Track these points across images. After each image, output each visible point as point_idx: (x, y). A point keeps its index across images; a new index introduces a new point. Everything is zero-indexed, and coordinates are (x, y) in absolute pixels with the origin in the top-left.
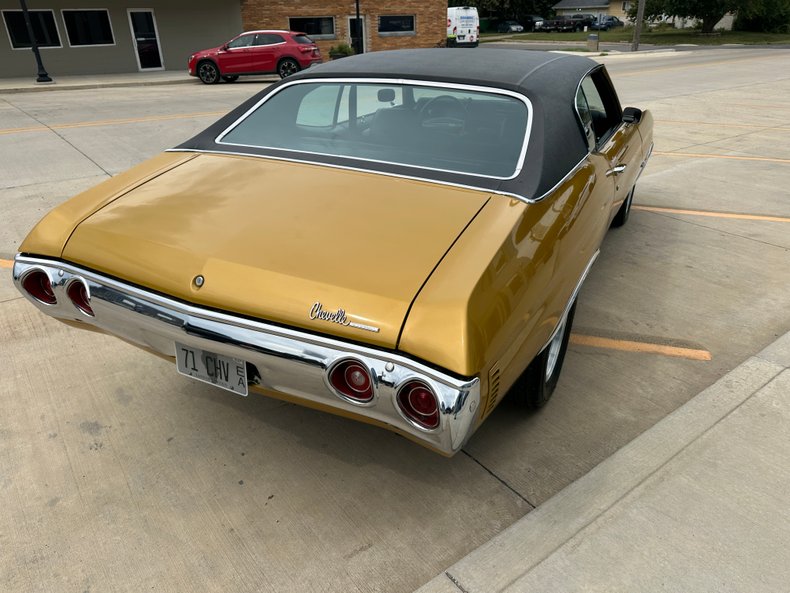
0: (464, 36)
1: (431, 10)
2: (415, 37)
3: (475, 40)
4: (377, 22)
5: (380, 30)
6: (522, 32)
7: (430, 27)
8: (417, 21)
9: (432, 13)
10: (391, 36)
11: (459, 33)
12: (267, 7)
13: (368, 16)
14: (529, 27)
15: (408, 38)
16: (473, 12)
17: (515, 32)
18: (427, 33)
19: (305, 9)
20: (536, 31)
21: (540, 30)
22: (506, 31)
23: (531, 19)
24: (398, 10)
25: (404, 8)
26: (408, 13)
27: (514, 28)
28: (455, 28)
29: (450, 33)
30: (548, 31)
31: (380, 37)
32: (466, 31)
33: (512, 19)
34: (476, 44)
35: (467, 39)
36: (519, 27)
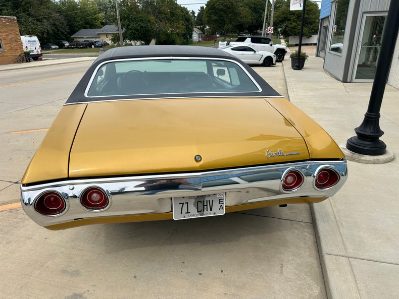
0: (33, 51)
1: (10, 37)
2: (4, 52)
3: (40, 53)
6: (58, 49)
7: (12, 46)
8: (3, 45)
9: (10, 39)
14: (61, 46)
16: (35, 38)
17: (54, 49)
18: (11, 50)
20: (66, 48)
21: (68, 48)
22: (49, 48)
23: (62, 42)
27: (53, 47)
28: (27, 47)
30: (73, 48)
32: (33, 48)
33: (51, 43)
34: (41, 55)
35: (35, 53)
36: (56, 46)
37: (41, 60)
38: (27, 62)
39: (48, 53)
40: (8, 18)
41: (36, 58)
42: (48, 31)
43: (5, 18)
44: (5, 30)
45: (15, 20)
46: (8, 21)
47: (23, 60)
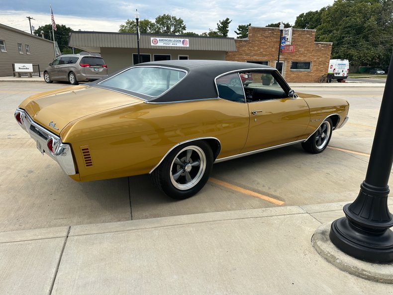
0: (339, 73)
1: (320, 60)
2: (310, 72)
3: (345, 76)
4: (290, 64)
5: (291, 68)
6: (383, 74)
7: (319, 68)
8: (312, 65)
10: (297, 71)
11: (336, 71)
12: (237, 56)
13: (286, 62)
15: (306, 72)
16: (346, 62)
17: (379, 74)
18: (317, 71)
19: (255, 57)
22: (374, 73)
24: (302, 59)
25: (306, 58)
26: (308, 60)
27: (379, 72)
28: (335, 69)
29: (330, 71)
31: (291, 71)
32: (340, 71)
33: (378, 68)
34: (346, 77)
35: (341, 75)
36: (382, 72)
37: (344, 82)
38: (327, 82)
39: (368, 78)
40: (325, 44)
41: (341, 80)
42: (379, 56)
43: (323, 44)
44: (319, 53)
45: (331, 46)
46: (323, 47)
47: (324, 80)
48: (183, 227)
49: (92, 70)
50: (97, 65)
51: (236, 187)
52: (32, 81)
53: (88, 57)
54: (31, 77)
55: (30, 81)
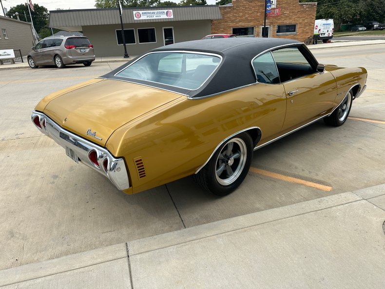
0: (324, 34)
1: (306, 21)
2: (296, 35)
3: (331, 35)
4: (276, 28)
5: (277, 32)
6: (365, 30)
7: (305, 30)
8: (297, 27)
9: (306, 23)
10: (283, 35)
11: (321, 32)
12: (223, 24)
13: (272, 26)
14: (370, 28)
15: (292, 36)
16: (331, 21)
17: (361, 31)
18: (303, 33)
19: (240, 23)
20: (374, 30)
21: (377, 29)
22: (356, 30)
23: (372, 23)
24: (288, 22)
25: (291, 21)
26: (293, 23)
27: (360, 29)
28: (320, 30)
29: (316, 32)
30: (382, 29)
31: (277, 35)
32: (325, 31)
33: (359, 24)
34: (331, 37)
35: (326, 35)
36: (363, 28)
37: (330, 42)
38: (313, 44)
39: (351, 35)
40: (310, 4)
41: (326, 40)
42: (361, 12)
43: (307, 4)
44: (304, 15)
45: (315, 5)
46: (308, 8)
47: (310, 42)
48: (245, 231)
49: (79, 51)
50: (83, 45)
51: (275, 174)
52: (16, 68)
53: (72, 38)
54: (14, 63)
55: (14, 68)
